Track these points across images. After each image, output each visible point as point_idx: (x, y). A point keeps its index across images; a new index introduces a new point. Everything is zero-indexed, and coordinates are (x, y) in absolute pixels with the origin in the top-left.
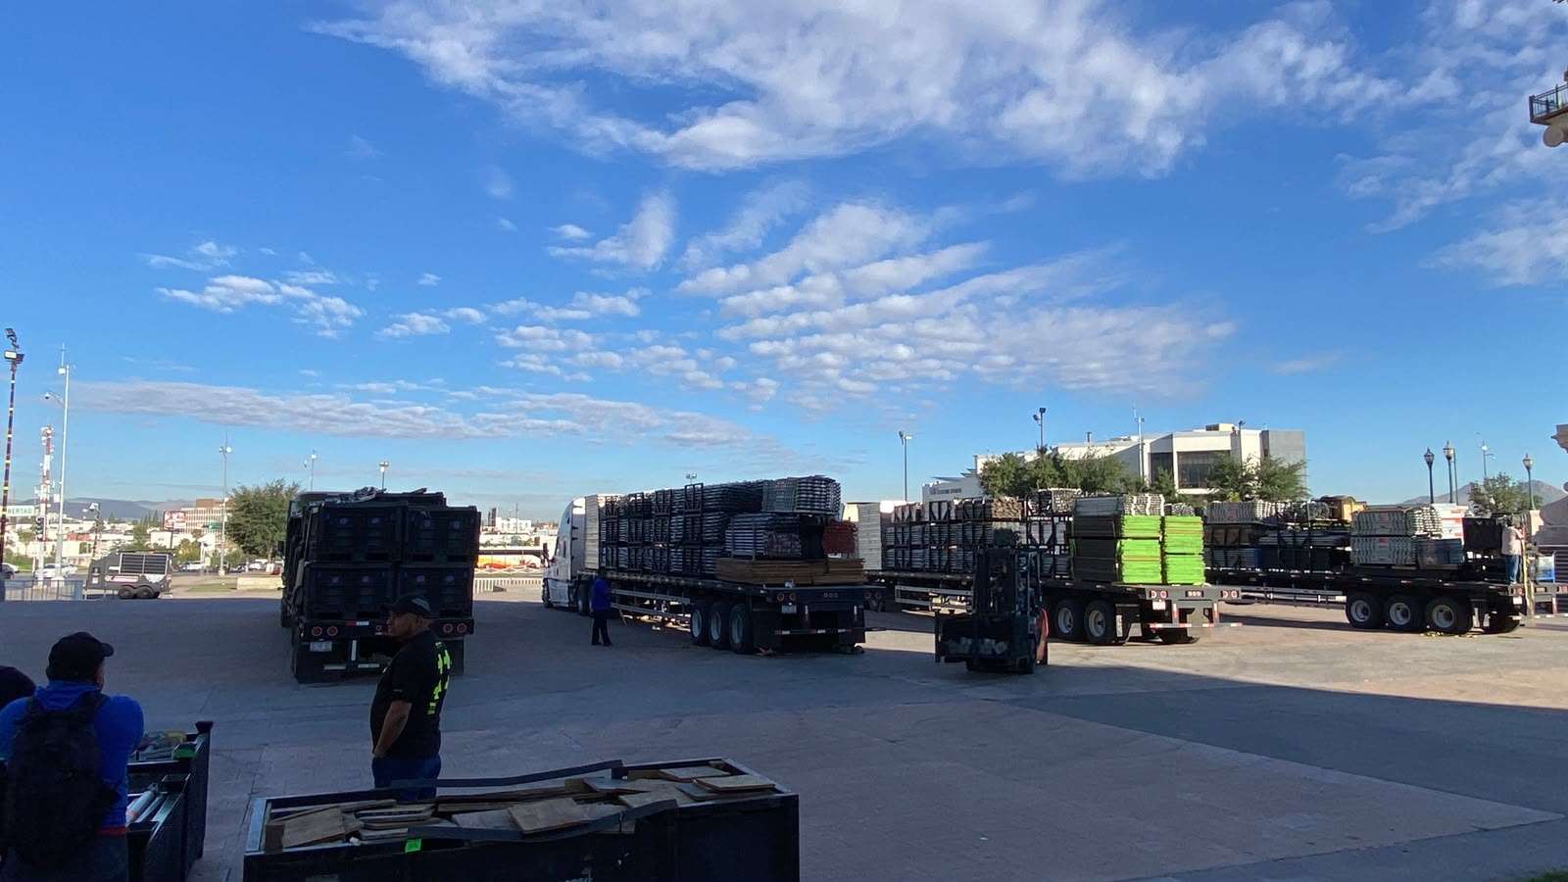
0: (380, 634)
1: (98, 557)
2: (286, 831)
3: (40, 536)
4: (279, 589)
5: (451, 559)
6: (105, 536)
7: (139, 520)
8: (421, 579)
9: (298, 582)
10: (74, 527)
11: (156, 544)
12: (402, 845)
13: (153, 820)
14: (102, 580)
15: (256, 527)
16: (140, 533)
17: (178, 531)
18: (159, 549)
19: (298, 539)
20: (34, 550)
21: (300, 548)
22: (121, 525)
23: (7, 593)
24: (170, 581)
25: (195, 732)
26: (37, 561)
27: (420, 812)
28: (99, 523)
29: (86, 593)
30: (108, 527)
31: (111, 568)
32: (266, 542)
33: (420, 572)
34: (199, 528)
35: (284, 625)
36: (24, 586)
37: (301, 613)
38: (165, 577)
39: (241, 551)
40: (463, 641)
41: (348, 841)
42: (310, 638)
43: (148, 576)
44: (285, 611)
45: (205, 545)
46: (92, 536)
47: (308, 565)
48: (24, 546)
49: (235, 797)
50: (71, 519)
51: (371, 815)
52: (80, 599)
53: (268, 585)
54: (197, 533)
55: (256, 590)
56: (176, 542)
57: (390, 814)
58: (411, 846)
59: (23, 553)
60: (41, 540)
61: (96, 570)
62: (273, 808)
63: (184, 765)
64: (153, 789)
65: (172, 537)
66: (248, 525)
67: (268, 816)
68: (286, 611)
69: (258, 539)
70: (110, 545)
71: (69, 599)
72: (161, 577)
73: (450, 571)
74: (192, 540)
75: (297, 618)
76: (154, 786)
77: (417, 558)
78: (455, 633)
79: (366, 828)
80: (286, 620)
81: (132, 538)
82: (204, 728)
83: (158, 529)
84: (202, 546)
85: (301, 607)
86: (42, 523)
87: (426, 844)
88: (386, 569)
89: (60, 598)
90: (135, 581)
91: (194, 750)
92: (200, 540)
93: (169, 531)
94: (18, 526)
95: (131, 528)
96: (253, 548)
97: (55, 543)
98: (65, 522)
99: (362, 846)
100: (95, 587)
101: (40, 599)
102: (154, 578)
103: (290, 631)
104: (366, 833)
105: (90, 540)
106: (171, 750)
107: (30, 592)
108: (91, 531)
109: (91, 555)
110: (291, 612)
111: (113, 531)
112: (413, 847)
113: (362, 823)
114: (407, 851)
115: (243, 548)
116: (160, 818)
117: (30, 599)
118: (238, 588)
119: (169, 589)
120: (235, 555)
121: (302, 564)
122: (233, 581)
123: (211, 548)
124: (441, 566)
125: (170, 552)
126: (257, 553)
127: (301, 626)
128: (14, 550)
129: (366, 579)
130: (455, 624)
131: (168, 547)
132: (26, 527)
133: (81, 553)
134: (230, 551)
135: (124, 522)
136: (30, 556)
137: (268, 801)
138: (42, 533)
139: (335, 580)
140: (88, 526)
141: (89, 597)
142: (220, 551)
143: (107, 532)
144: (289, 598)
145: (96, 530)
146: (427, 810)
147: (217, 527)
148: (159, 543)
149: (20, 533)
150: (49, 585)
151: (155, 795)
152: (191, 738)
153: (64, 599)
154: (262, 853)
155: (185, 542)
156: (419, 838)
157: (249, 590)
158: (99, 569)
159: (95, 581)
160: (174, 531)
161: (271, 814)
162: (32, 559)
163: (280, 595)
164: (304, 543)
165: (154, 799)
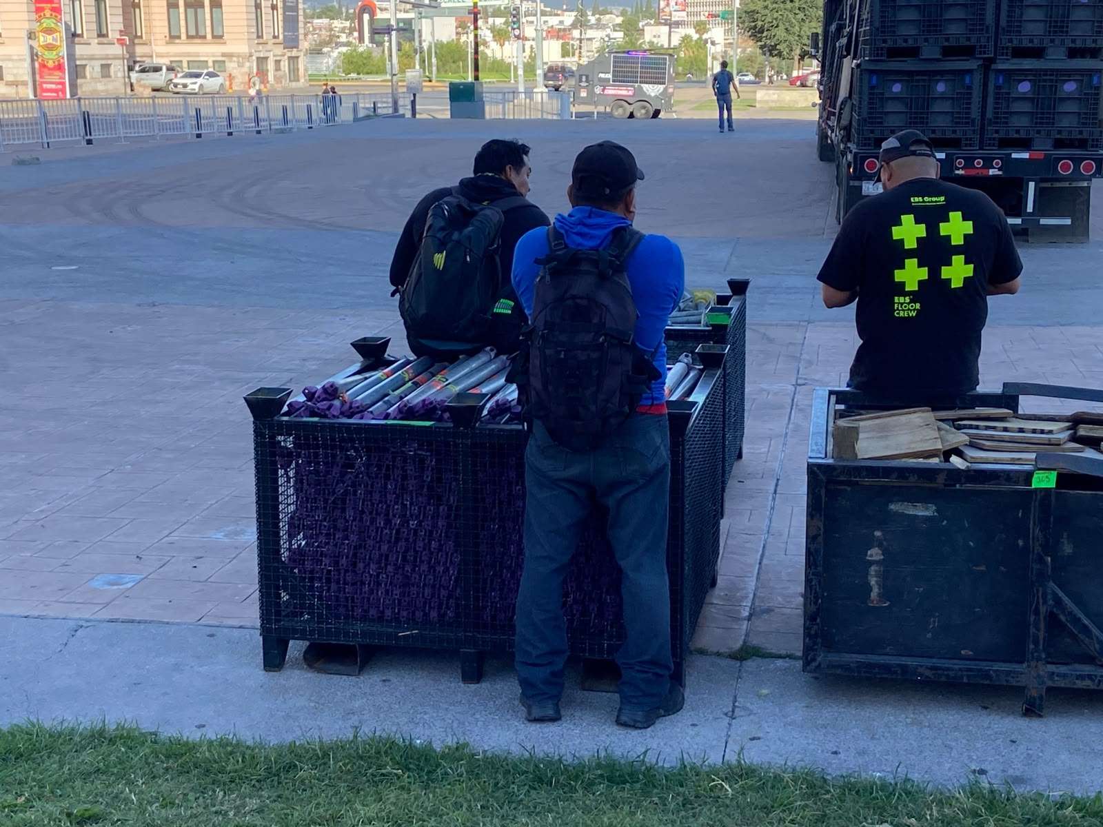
0: (961, 172)
1: (584, 61)
2: (861, 436)
3: (517, 32)
4: (814, 105)
5: (1073, 53)
6: (590, 33)
7: (629, 9)
8: (1024, 87)
9: (843, 92)
10: (553, 21)
11: (651, 43)
12: (1028, 476)
13: (691, 399)
14: (591, 93)
15: (776, 15)
16: (631, 28)
17: (678, 24)
18: (653, 49)
19: (840, 28)
20: (509, 52)
21: (844, 41)
22: (608, 16)
23: (487, 108)
24: (672, 94)
25: (728, 292)
26: (516, 68)
27: (1050, 432)
28: (583, 14)
29: (574, 110)
30: (593, 20)
31: (602, 75)
32: (790, 38)
33: (1023, 74)
34: (703, 18)
35: (823, 157)
36: (504, 101)
37: (847, 138)
38: (665, 89)
39: (759, 51)
40: (1089, 187)
41: (947, 459)
42: (861, 175)
43: (645, 87)
44: (823, 137)
45: (713, 43)
46: (576, 33)
47: (858, 66)
48: (499, 46)
49: (776, 387)
50: (548, 9)
51: (977, 427)
52: (567, 117)
53: (796, 102)
54: (701, 27)
55: (781, 109)
56: (675, 41)
57: (1005, 429)
58: (1041, 481)
59: (498, 56)
60: (518, 37)
61: (584, 79)
62: (837, 402)
63: (718, 333)
64: (686, 361)
65: (670, 32)
66: (767, 11)
67: (832, 413)
68: (827, 137)
69: (780, 33)
70: (596, 45)
71: (555, 117)
72: (661, 87)
73: (1068, 74)
74: (695, 37)
75: (842, 146)
76: (687, 356)
77: (1020, 53)
78: (1077, 176)
79: (972, 445)
80: (826, 152)
81: (621, 34)
82: (739, 287)
83: (652, 22)
84: (709, 45)
85: (848, 129)
86: (518, 14)
87: (1064, 480)
88: (970, 71)
89: (545, 116)
90: (631, 93)
91: (730, 315)
92: (705, 36)
93: (665, 24)
94: (491, 20)
95: (619, 20)
96: (774, 47)
97: (533, 43)
98: (543, 14)
99: (968, 471)
100: (584, 102)
101: (523, 118)
102: (652, 90)
103: (834, 166)
104: (971, 453)
105: (573, 39)
106: (701, 314)
107: (511, 107)
108: (574, 26)
109: (576, 58)
110: (835, 136)
111: (599, 26)
112: (1045, 481)
113: (967, 438)
114: (1033, 486)
115: (762, 47)
116: (699, 397)
117: (511, 117)
118: (757, 105)
119: (671, 106)
120: (751, 59)
121: (848, 64)
122: (750, 96)
123: (719, 49)
124: (1057, 66)
125: (671, 52)
126: (780, 54)
127: (850, 157)
128: (489, 52)
129: (941, 87)
130: (1077, 161)
131: (666, 46)
132: (499, 21)
133: (563, 56)
134: (744, 51)
135: (611, 13)
136: (508, 60)
137: (831, 393)
138: (519, 28)
139: (897, 88)
140: (569, 18)
141: (579, 115)
142: (731, 52)
143: (591, 27)
144: (828, 118)
145: (580, 23)
146: (1062, 430)
147: (725, 17)
148: (655, 40)
149: (493, 29)
150: (531, 99)
151: (689, 369)
152: (722, 300)
153: (550, 117)
154: (831, 461)
155: (686, 38)
156: (1054, 470)
157: (771, 109)
158: (587, 77)
159: (583, 94)
160: (673, 25)
161: (836, 411)
162: (510, 64)
163: (815, 116)
164: (851, 34)
165: (688, 374)
